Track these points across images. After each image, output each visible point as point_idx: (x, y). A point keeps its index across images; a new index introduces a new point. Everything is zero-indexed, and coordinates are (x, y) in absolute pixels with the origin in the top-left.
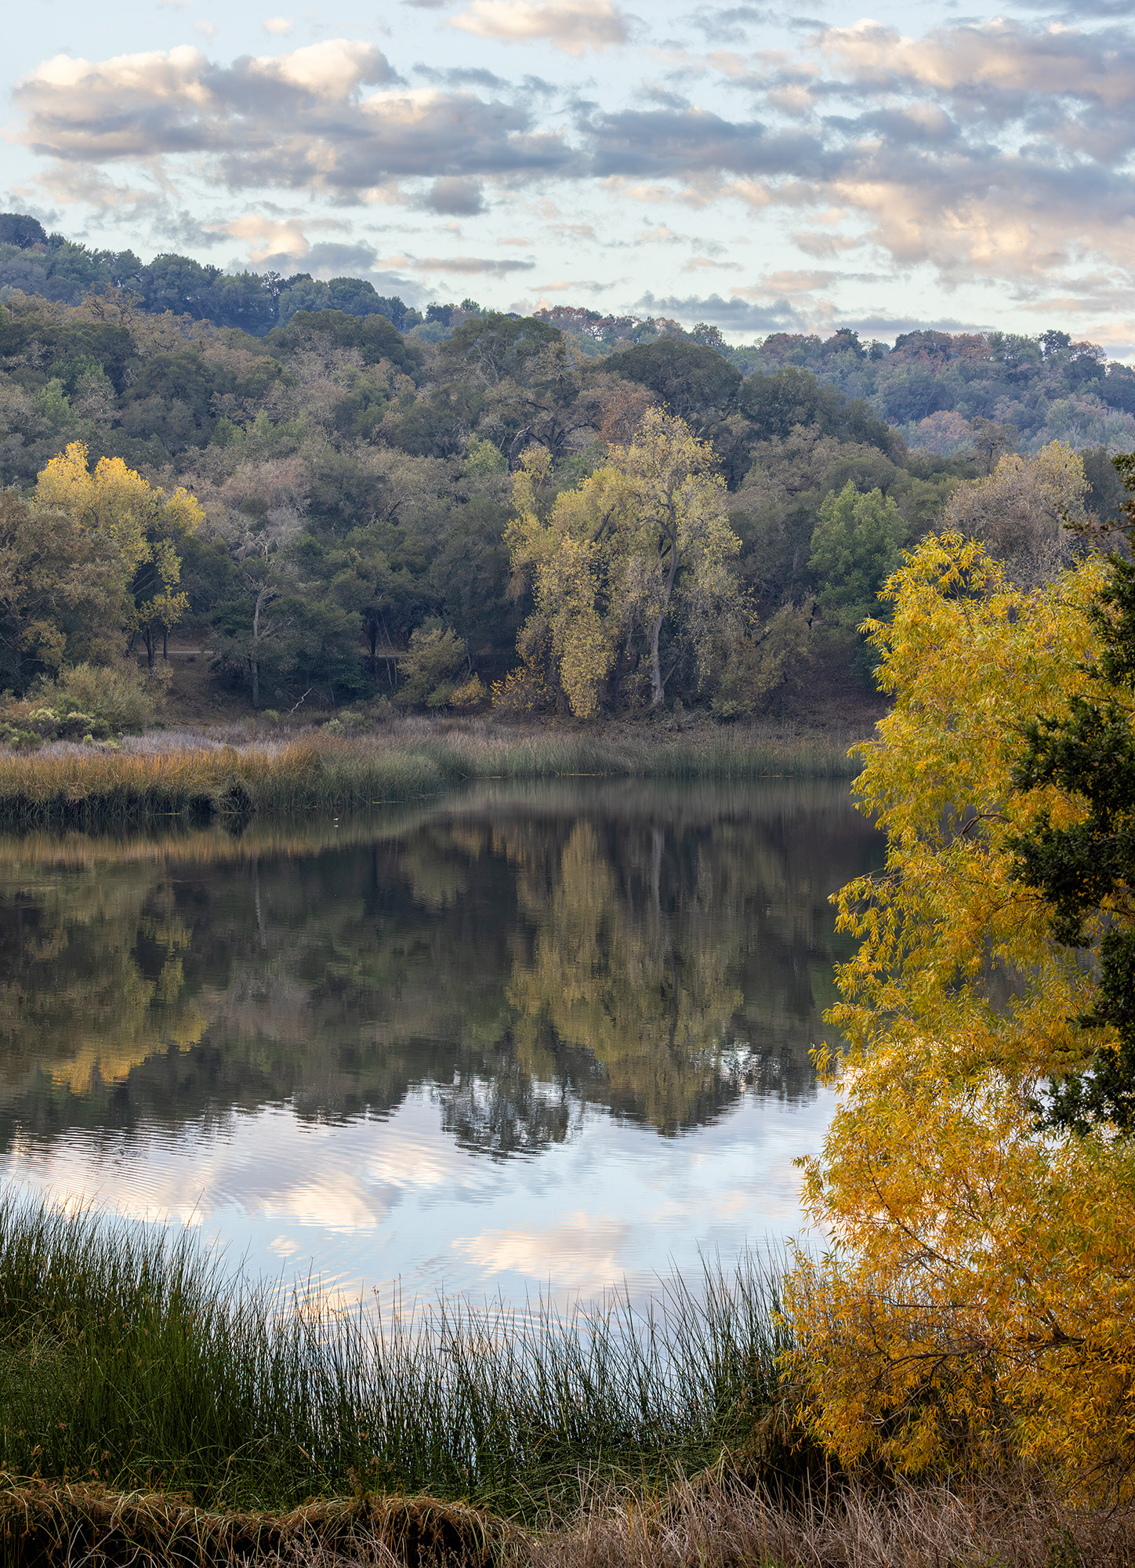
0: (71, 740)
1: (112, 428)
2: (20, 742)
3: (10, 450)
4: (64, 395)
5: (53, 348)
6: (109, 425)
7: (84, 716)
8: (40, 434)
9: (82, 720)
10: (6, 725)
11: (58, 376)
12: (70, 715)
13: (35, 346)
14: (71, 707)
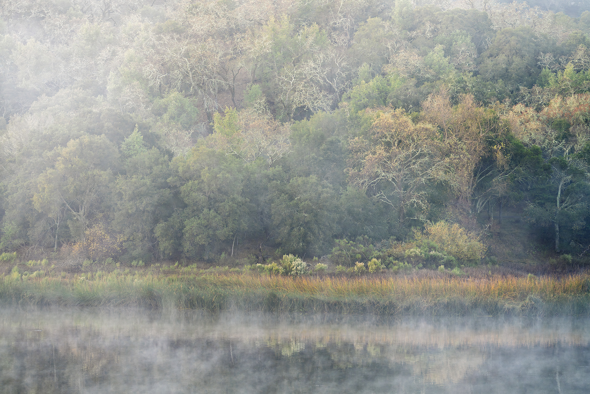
0: (431, 269)
1: (473, 76)
2: (398, 269)
3: (408, 89)
4: (445, 56)
5: (439, 26)
6: (472, 74)
7: (440, 254)
8: (428, 80)
9: (438, 257)
10: (391, 258)
11: (441, 43)
12: (431, 253)
13: (428, 24)
14: (431, 248)
